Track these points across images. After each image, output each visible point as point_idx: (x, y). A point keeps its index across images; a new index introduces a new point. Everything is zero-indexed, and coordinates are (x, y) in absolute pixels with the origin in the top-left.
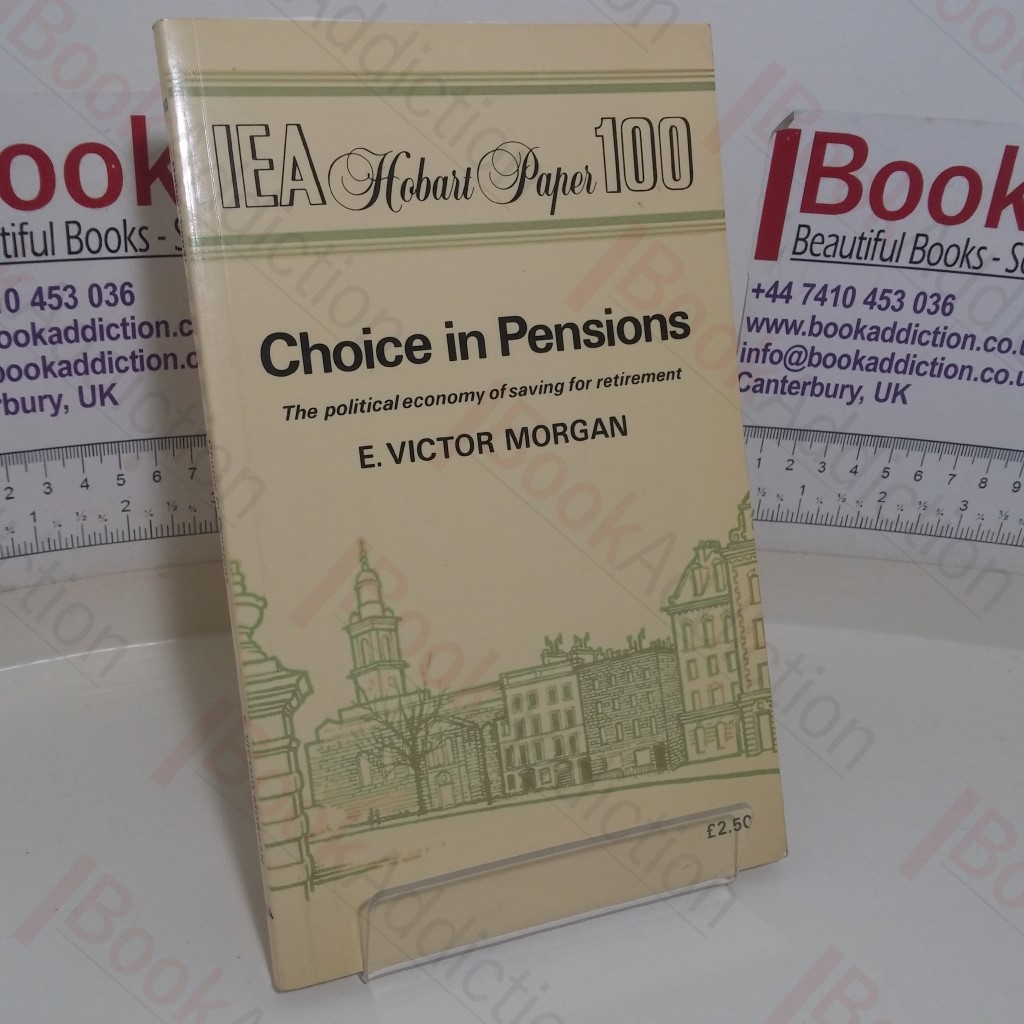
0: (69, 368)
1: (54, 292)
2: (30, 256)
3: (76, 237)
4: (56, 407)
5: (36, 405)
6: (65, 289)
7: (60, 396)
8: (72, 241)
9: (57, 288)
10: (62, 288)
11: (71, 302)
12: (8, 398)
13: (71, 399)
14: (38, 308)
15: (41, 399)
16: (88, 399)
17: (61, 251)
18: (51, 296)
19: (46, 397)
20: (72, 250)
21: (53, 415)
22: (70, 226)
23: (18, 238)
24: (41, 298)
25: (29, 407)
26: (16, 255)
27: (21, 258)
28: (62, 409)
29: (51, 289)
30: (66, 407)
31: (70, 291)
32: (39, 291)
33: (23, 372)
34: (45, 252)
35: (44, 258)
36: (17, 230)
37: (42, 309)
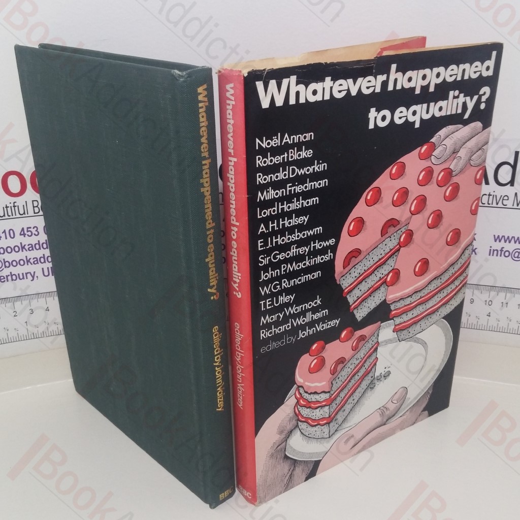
0: (37, 260)
1: (29, 229)
2: (18, 215)
3: (37, 207)
4: (33, 277)
5: (24, 276)
6: (34, 228)
7: (34, 272)
8: (35, 208)
9: (30, 228)
10: (32, 228)
11: (36, 233)
12: (13, 274)
13: (39, 273)
14: (23, 236)
15: (26, 274)
16: (46, 273)
17: (31, 213)
18: (28, 231)
19: (28, 273)
20: (36, 212)
21: (32, 280)
22: (34, 202)
23: (13, 208)
24: (24, 232)
25: (21, 277)
26: (12, 215)
27: (14, 216)
28: (35, 278)
29: (28, 228)
30: (37, 277)
31: (36, 229)
32: (23, 229)
33: (18, 263)
34: (24, 213)
35: (24, 216)
36: (12, 205)
37: (25, 236)
